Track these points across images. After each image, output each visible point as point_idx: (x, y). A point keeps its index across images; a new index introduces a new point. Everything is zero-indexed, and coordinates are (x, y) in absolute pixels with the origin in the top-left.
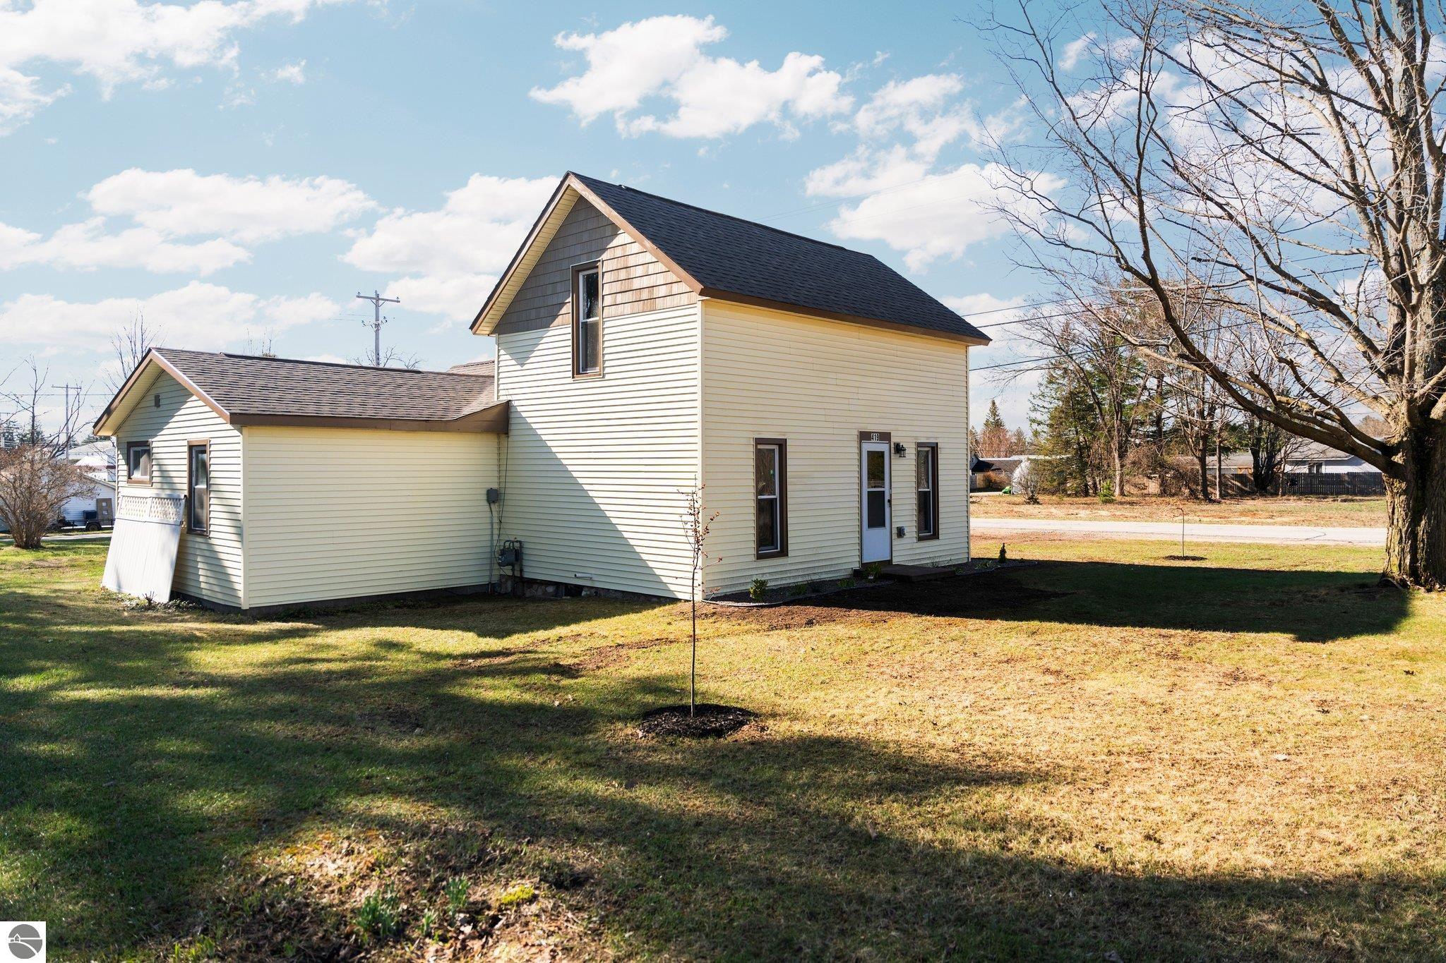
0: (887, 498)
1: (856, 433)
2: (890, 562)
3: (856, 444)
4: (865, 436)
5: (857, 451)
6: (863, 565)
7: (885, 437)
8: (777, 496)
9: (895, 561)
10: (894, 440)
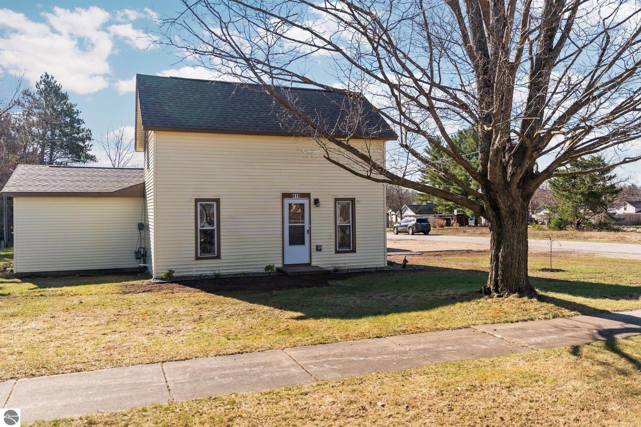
0: (307, 228)
1: (280, 194)
2: (309, 265)
3: (280, 200)
4: (286, 196)
5: (281, 203)
6: (285, 266)
7: (307, 195)
8: (215, 227)
9: (313, 264)
10: (313, 197)
